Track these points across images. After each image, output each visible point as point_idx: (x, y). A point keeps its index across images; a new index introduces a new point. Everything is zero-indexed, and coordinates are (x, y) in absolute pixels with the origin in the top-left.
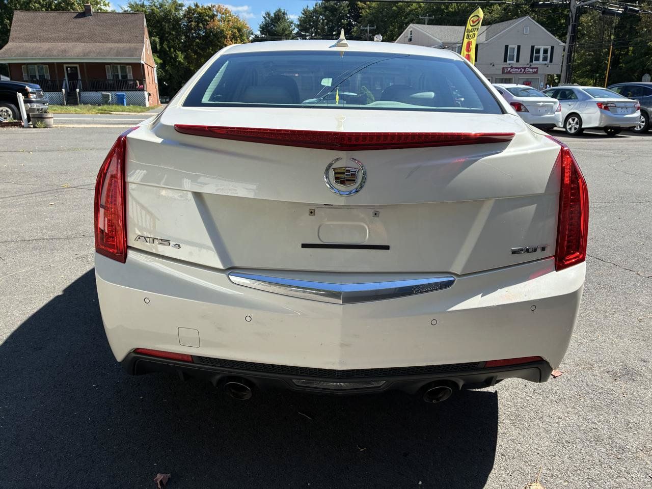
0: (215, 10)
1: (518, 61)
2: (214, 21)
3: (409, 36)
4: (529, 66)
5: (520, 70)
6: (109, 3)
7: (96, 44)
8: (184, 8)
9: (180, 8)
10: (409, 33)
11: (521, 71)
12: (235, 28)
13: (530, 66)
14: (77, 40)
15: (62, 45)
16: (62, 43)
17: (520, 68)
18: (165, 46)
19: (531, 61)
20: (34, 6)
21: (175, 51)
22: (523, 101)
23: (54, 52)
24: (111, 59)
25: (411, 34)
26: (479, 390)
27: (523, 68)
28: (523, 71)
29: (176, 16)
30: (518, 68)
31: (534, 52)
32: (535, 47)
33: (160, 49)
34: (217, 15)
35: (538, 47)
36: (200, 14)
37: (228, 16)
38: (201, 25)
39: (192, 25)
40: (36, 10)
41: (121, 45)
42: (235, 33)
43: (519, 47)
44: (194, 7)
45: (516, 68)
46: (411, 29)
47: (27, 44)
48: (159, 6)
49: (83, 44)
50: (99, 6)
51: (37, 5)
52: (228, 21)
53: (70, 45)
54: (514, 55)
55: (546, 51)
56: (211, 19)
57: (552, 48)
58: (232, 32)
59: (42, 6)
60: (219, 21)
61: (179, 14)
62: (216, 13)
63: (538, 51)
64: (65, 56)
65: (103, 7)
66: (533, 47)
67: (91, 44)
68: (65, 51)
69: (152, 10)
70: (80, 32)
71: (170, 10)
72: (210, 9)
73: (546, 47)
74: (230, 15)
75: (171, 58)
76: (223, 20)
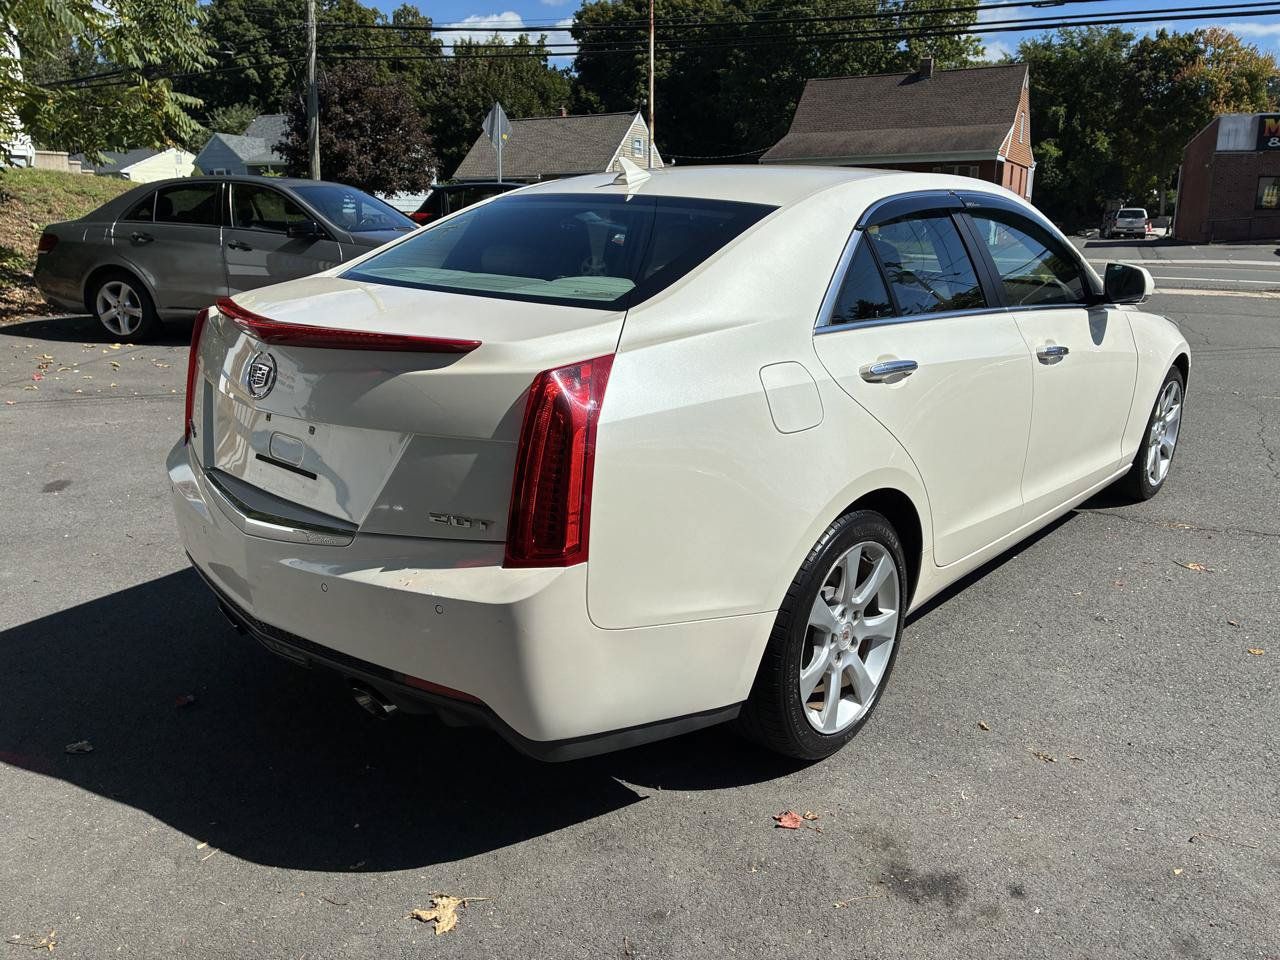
0: (1202, 40)
2: (1194, 63)
6: (984, 48)
7: (925, 128)
8: (1132, 43)
9: (1124, 43)
12: (1241, 75)
14: (897, 125)
15: (869, 134)
16: (870, 131)
18: (1076, 123)
20: (850, 66)
21: (1093, 132)
23: (852, 148)
24: (944, 156)
26: (625, 784)
29: (1112, 60)
33: (1065, 128)
34: (1204, 51)
36: (1164, 50)
37: (1231, 51)
38: (1163, 74)
39: (1142, 75)
40: (855, 73)
41: (968, 129)
42: (1241, 85)
44: (1155, 39)
47: (814, 134)
48: (1079, 45)
49: (903, 131)
50: (964, 56)
51: (856, 65)
52: (1229, 61)
53: (883, 132)
56: (1188, 62)
58: (1233, 84)
59: (865, 66)
60: (1208, 61)
61: (1119, 56)
62: (1202, 46)
64: (868, 153)
65: (971, 58)
67: (916, 131)
68: (870, 145)
69: (1065, 54)
70: (904, 109)
71: (1102, 49)
72: (1191, 38)
74: (1237, 49)
75: (1083, 145)
76: (1217, 59)
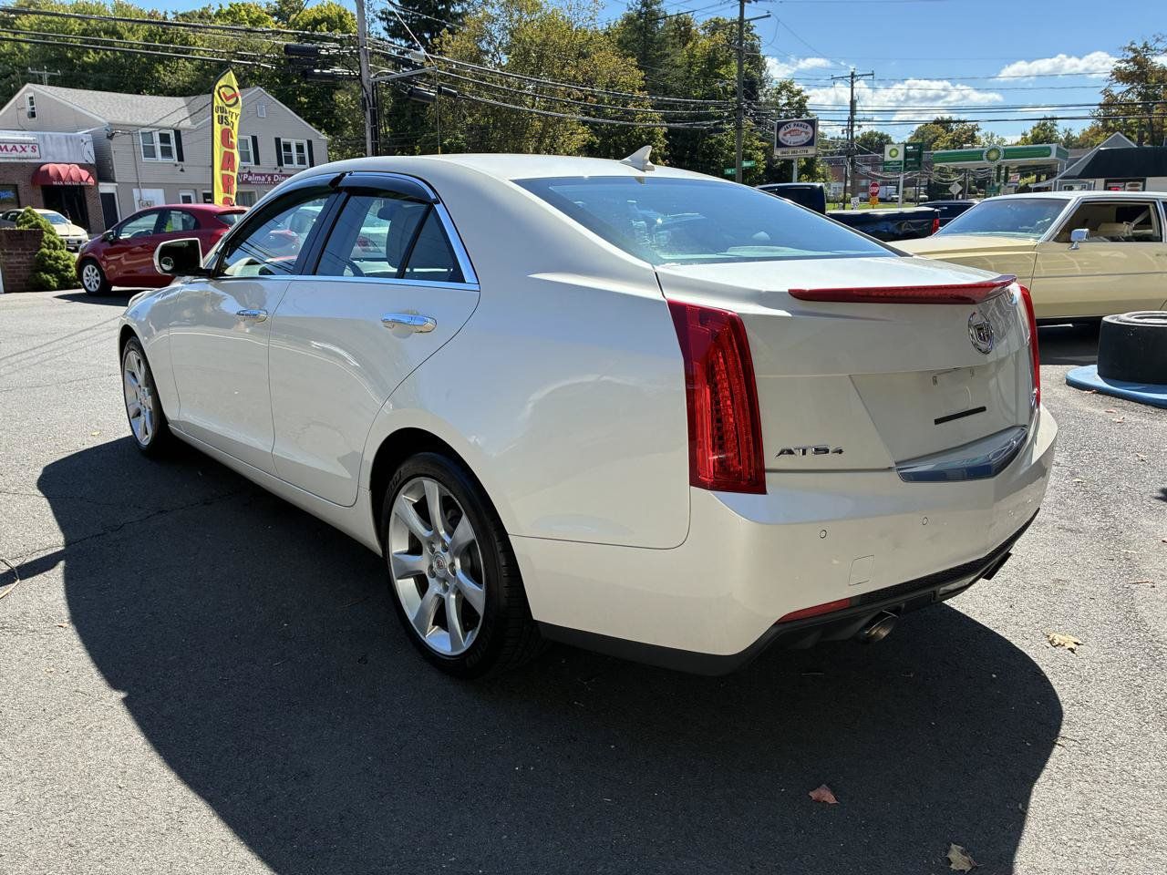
1: (257, 162)
3: (28, 108)
4: (277, 172)
5: (264, 178)
10: (28, 102)
11: (266, 179)
13: (281, 171)
17: (264, 175)
19: (280, 164)
22: (370, 234)
25: (32, 103)
27: (269, 175)
28: (269, 179)
30: (261, 175)
31: (282, 149)
32: (282, 140)
35: (286, 140)
43: (255, 139)
45: (256, 175)
46: (31, 95)
54: (248, 152)
55: (300, 148)
57: (310, 143)
63: (288, 147)
66: (278, 140)
73: (300, 141)
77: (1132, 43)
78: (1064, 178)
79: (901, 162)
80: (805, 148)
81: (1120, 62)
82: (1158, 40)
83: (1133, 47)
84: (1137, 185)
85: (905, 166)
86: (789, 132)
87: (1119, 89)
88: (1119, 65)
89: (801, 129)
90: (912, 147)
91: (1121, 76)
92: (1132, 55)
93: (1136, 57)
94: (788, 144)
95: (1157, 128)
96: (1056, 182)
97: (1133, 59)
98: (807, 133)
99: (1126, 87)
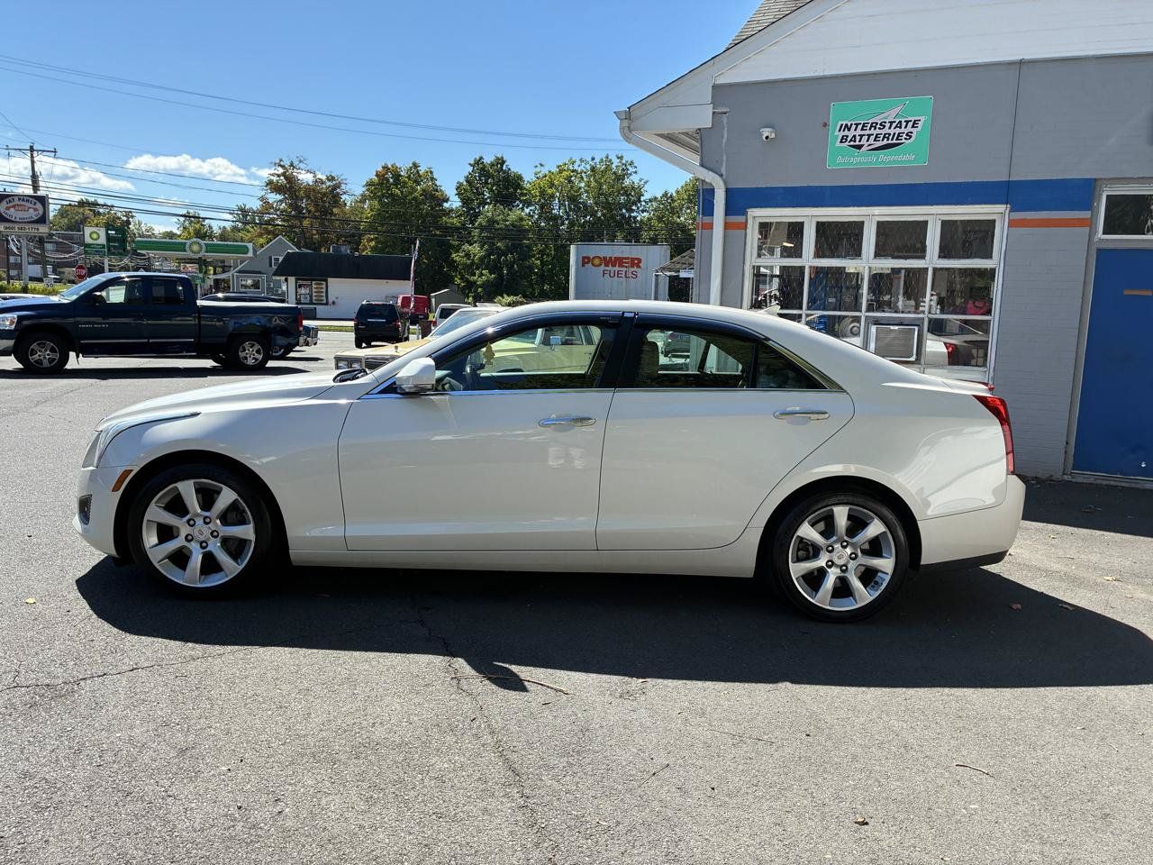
77: (281, 160)
78: (239, 272)
79: (103, 246)
80: (36, 226)
81: (272, 175)
82: (300, 161)
83: (282, 163)
84: (322, 284)
85: (109, 250)
86: (14, 207)
87: (274, 198)
88: (272, 178)
89: (28, 205)
90: (113, 232)
91: (273, 186)
92: (281, 171)
93: (285, 173)
94: (13, 219)
95: (307, 235)
96: (233, 275)
97: (284, 174)
98: (36, 210)
99: (279, 197)
